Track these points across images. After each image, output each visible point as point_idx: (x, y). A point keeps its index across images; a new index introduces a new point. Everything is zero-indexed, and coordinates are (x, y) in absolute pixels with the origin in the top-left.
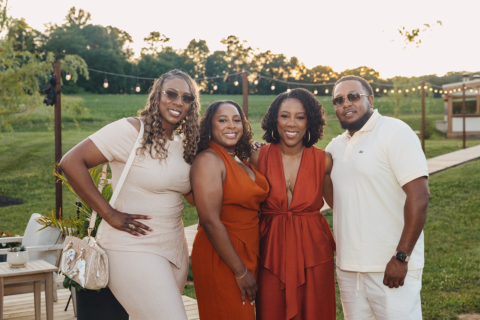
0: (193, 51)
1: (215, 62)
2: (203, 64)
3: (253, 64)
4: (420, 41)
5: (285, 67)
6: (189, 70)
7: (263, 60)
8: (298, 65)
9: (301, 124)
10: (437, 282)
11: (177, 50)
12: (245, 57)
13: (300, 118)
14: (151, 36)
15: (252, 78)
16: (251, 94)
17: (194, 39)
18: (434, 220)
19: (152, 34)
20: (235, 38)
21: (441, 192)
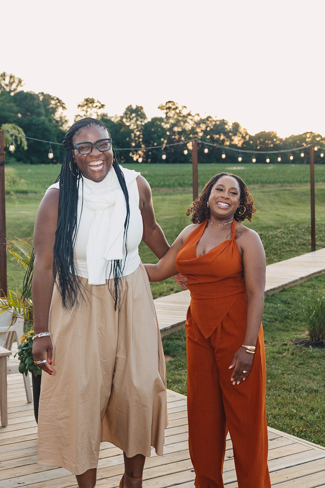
0: (130, 117)
1: (153, 130)
2: (139, 131)
5: (226, 134)
6: (126, 138)
7: (203, 127)
11: (112, 117)
12: (184, 124)
14: (85, 103)
17: (131, 105)
19: (87, 100)
20: (174, 104)
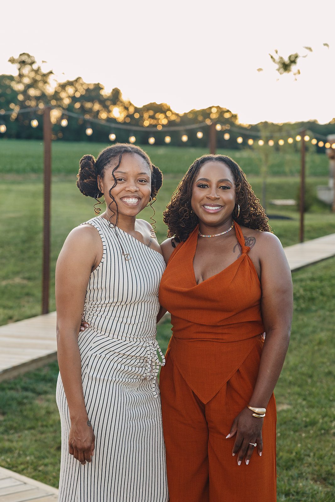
3: (56, 96)
4: (299, 72)
7: (70, 90)
8: (121, 99)
10: (326, 422)
12: (44, 85)
18: (319, 330)
21: (329, 290)
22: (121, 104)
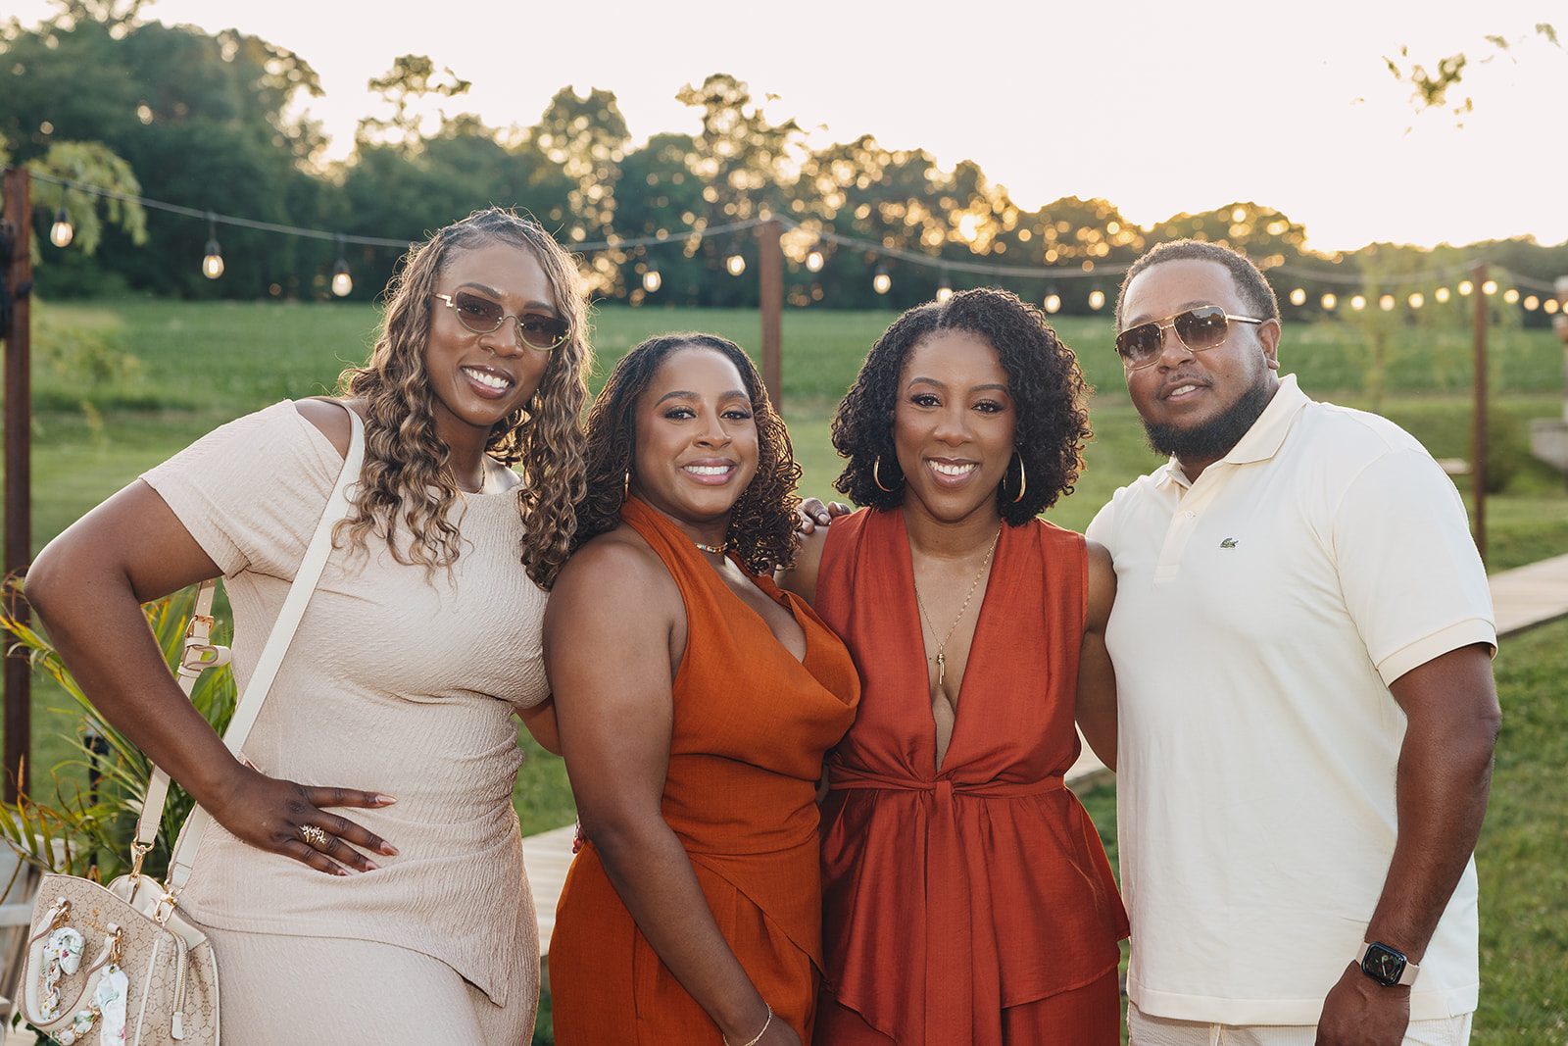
0: (565, 132)
1: (653, 180)
2: (602, 183)
3: (805, 187)
4: (1469, 104)
5: (931, 201)
6: (549, 208)
7: (843, 172)
8: (982, 193)
9: (992, 430)
11: (498, 129)
12: (772, 159)
13: (987, 408)
14: (398, 72)
15: (799, 244)
16: (796, 308)
17: (570, 89)
18: (1520, 817)
19: (403, 62)
20: (733, 84)
21: (1551, 707)
22: (980, 206)
